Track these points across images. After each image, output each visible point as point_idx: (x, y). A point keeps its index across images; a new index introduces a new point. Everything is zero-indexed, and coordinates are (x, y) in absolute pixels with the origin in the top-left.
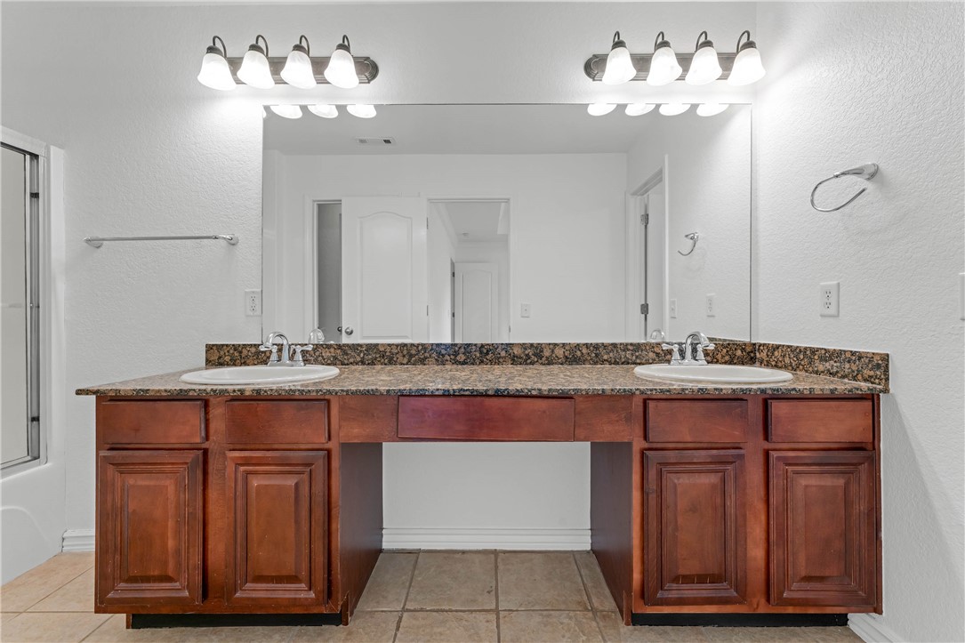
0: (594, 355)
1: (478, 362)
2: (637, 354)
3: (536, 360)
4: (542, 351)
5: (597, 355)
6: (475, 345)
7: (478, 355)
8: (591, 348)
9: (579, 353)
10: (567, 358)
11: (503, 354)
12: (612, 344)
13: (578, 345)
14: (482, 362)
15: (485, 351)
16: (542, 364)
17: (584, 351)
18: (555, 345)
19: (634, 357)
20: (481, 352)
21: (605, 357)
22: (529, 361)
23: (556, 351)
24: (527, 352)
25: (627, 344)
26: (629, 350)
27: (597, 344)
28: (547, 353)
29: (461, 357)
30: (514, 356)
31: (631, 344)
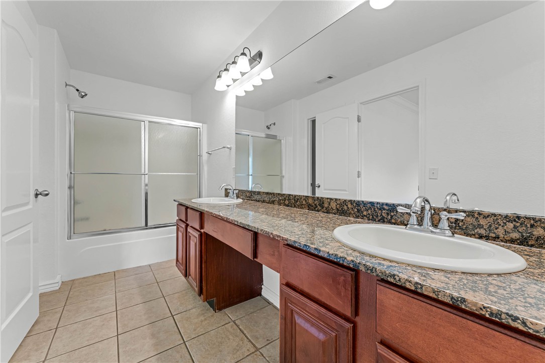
0: (356, 210)
1: (293, 206)
2: (392, 214)
3: (320, 209)
4: (323, 203)
5: (358, 211)
6: (292, 195)
7: (293, 202)
8: (354, 204)
9: (345, 207)
10: (338, 210)
11: (304, 202)
12: (370, 203)
13: (345, 201)
14: (295, 206)
15: (296, 200)
16: (323, 212)
17: (349, 206)
18: (331, 199)
19: (389, 217)
20: (295, 200)
21: (365, 213)
22: (316, 209)
23: (332, 204)
24: (315, 203)
25: (383, 204)
26: (384, 209)
27: (359, 202)
28: (326, 205)
29: (287, 202)
30: (309, 205)
31: (387, 204)
